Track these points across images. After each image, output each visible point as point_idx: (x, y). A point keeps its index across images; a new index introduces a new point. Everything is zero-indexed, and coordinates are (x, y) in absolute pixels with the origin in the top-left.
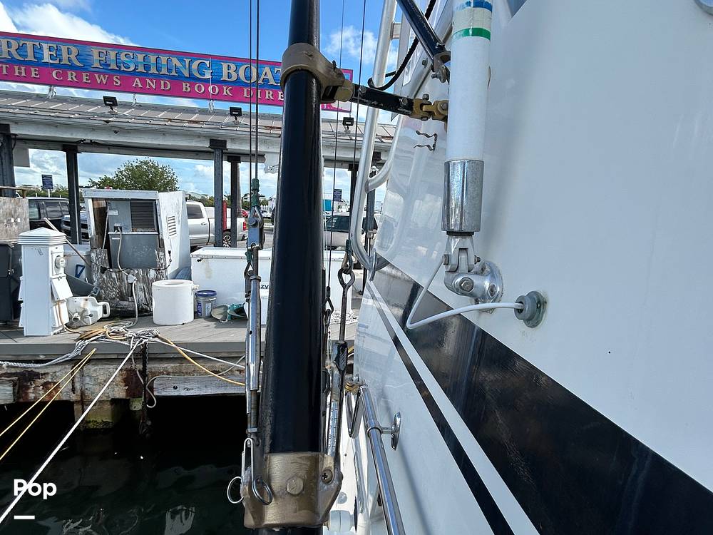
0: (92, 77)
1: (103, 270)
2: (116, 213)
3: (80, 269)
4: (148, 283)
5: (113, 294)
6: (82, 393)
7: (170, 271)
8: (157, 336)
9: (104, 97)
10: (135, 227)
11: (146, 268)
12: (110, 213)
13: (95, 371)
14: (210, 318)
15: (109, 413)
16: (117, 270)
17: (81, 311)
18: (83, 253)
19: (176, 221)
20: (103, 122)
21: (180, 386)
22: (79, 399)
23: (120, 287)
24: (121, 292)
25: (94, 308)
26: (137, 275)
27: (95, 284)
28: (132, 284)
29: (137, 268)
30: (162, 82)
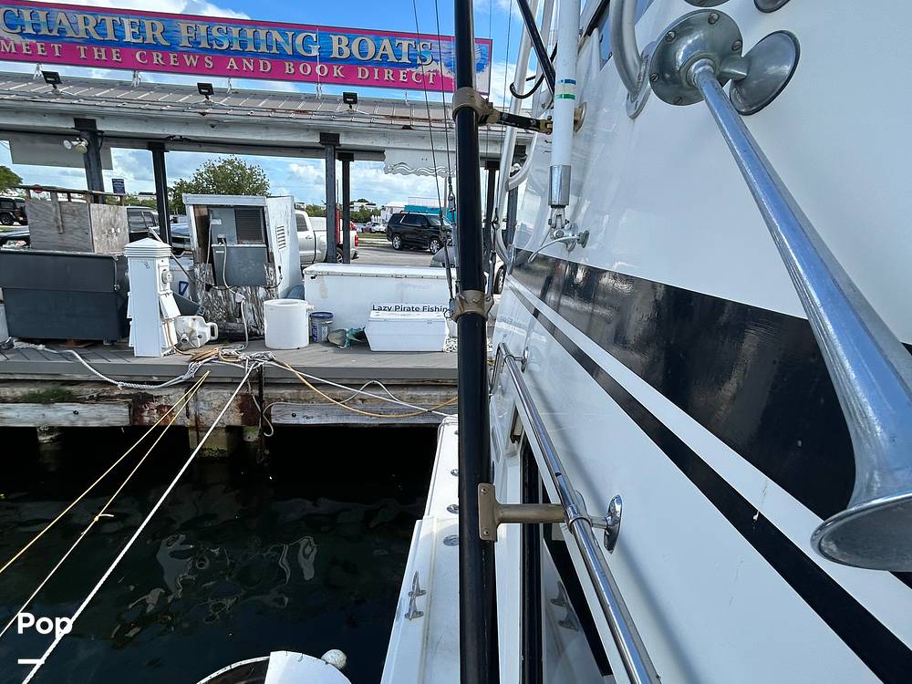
0: (181, 59)
1: (208, 288)
2: (218, 222)
3: (183, 286)
4: (258, 304)
5: (220, 315)
6: (197, 419)
7: (281, 289)
8: (272, 360)
9: (198, 84)
10: (241, 238)
11: (255, 286)
12: (213, 222)
13: (209, 395)
14: (327, 343)
15: (225, 441)
16: (223, 288)
17: (188, 331)
18: (187, 268)
19: (285, 231)
20: (199, 115)
21: (299, 414)
22: (194, 424)
23: (227, 308)
24: (228, 312)
25: (201, 328)
26: (245, 294)
27: (200, 303)
28: (240, 303)
29: (245, 286)
30: (261, 62)
